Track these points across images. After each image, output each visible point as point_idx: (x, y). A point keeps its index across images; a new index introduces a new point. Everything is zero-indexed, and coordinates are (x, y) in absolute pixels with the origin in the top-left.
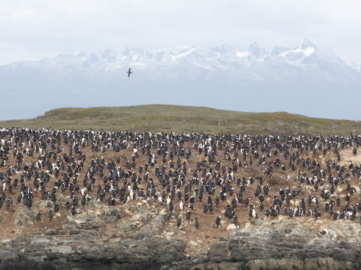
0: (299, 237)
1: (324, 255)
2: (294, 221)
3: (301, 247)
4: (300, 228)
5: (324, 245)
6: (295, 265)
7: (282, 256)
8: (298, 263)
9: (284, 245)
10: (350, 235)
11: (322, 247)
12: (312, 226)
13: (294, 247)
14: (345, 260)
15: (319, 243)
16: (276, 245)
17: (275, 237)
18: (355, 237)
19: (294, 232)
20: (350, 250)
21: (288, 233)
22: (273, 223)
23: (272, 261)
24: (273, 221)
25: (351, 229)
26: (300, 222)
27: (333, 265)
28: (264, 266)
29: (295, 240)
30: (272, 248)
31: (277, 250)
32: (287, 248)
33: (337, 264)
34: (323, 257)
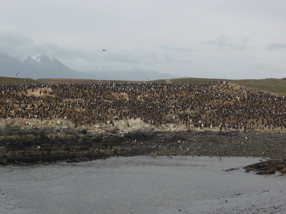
0: (17, 126)
1: (29, 133)
2: (14, 119)
3: (18, 130)
4: (17, 122)
5: (29, 129)
6: (17, 138)
7: (11, 134)
8: (18, 137)
9: (11, 130)
10: (38, 125)
11: (28, 130)
12: (22, 121)
13: (16, 130)
14: (37, 135)
15: (26, 128)
16: (8, 130)
17: (8, 126)
18: (39, 126)
19: (15, 124)
20: (39, 131)
21: (13, 125)
22: (6, 121)
23: (8, 136)
24: (6, 120)
25: (38, 122)
26: (17, 120)
27: (33, 137)
28: (5, 138)
29: (16, 127)
30: (7, 131)
31: (9, 132)
32: (13, 131)
33: (34, 137)
34: (28, 134)
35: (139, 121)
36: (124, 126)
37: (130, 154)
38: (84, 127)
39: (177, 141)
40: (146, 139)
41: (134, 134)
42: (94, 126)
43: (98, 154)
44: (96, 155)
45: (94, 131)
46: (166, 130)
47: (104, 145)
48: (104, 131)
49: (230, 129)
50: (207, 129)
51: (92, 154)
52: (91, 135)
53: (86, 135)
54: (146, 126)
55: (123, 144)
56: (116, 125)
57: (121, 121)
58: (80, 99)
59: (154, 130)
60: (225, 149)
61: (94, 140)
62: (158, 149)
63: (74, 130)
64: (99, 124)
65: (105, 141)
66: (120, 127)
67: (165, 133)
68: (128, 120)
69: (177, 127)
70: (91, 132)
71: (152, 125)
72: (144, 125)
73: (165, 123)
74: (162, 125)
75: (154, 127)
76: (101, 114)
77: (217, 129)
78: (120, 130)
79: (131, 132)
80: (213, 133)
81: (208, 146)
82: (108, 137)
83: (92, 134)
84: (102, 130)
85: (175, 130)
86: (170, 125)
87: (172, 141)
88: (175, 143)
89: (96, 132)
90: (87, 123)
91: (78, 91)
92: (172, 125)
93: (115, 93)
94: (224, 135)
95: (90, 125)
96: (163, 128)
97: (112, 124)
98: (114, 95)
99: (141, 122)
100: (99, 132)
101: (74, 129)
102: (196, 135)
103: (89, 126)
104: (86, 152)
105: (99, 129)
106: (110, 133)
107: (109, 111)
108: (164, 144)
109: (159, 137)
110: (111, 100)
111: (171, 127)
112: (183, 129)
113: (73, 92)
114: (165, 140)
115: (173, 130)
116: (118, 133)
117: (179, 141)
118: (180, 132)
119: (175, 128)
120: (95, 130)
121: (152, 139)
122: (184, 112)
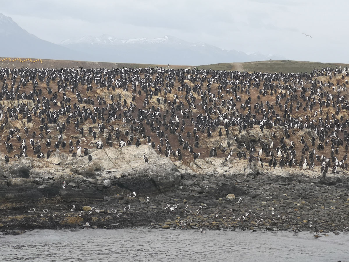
35: (146, 150)
36: (113, 161)
37: (118, 222)
38: (25, 162)
39: (226, 195)
40: (159, 190)
41: (132, 178)
42: (48, 160)
43: (47, 221)
44: (43, 223)
45: (46, 172)
46: (206, 171)
47: (64, 201)
48: (68, 171)
49: (346, 171)
50: (297, 171)
51: (35, 222)
52: (37, 179)
53: (28, 180)
54: (161, 163)
55: (107, 200)
56: (96, 158)
57: (107, 150)
58: (26, 101)
59: (178, 171)
60: (329, 215)
61: (43, 191)
62: (181, 214)
63: (3, 168)
64: (60, 157)
65: (67, 194)
66: (105, 164)
67: (203, 177)
68: (123, 149)
69: (231, 165)
70: (38, 173)
71: (175, 159)
72: (157, 159)
73: (203, 157)
74: (196, 160)
75: (180, 164)
76: (66, 135)
77: (316, 172)
78: (104, 169)
79: (126, 174)
80: (307, 179)
81: (293, 208)
82: (74, 186)
83: (41, 178)
84: (64, 170)
85: (225, 171)
86: (214, 160)
87: (216, 196)
88: (222, 200)
89: (51, 174)
90: (34, 154)
91: (24, 85)
92: (218, 161)
93: (102, 90)
94: (330, 184)
95: (39, 157)
96: (198, 166)
97: (87, 157)
98: (102, 94)
99: (152, 153)
100: (58, 173)
101: (3, 165)
102: (270, 184)
103: (37, 159)
104: (20, 217)
105: (59, 168)
106: (80, 175)
107: (86, 127)
108: (197, 201)
109: (188, 186)
110: (93, 104)
111: (216, 164)
112: (242, 169)
113: (13, 86)
114: (200, 193)
115: (220, 171)
116: (98, 175)
117: (230, 197)
118: (235, 176)
119: (226, 168)
120: (48, 169)
121: (172, 192)
122: (248, 133)
